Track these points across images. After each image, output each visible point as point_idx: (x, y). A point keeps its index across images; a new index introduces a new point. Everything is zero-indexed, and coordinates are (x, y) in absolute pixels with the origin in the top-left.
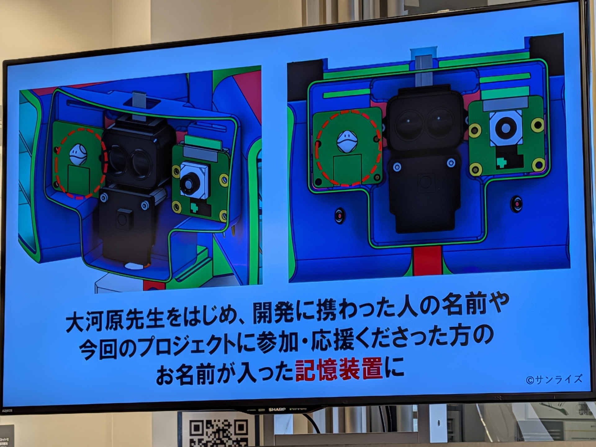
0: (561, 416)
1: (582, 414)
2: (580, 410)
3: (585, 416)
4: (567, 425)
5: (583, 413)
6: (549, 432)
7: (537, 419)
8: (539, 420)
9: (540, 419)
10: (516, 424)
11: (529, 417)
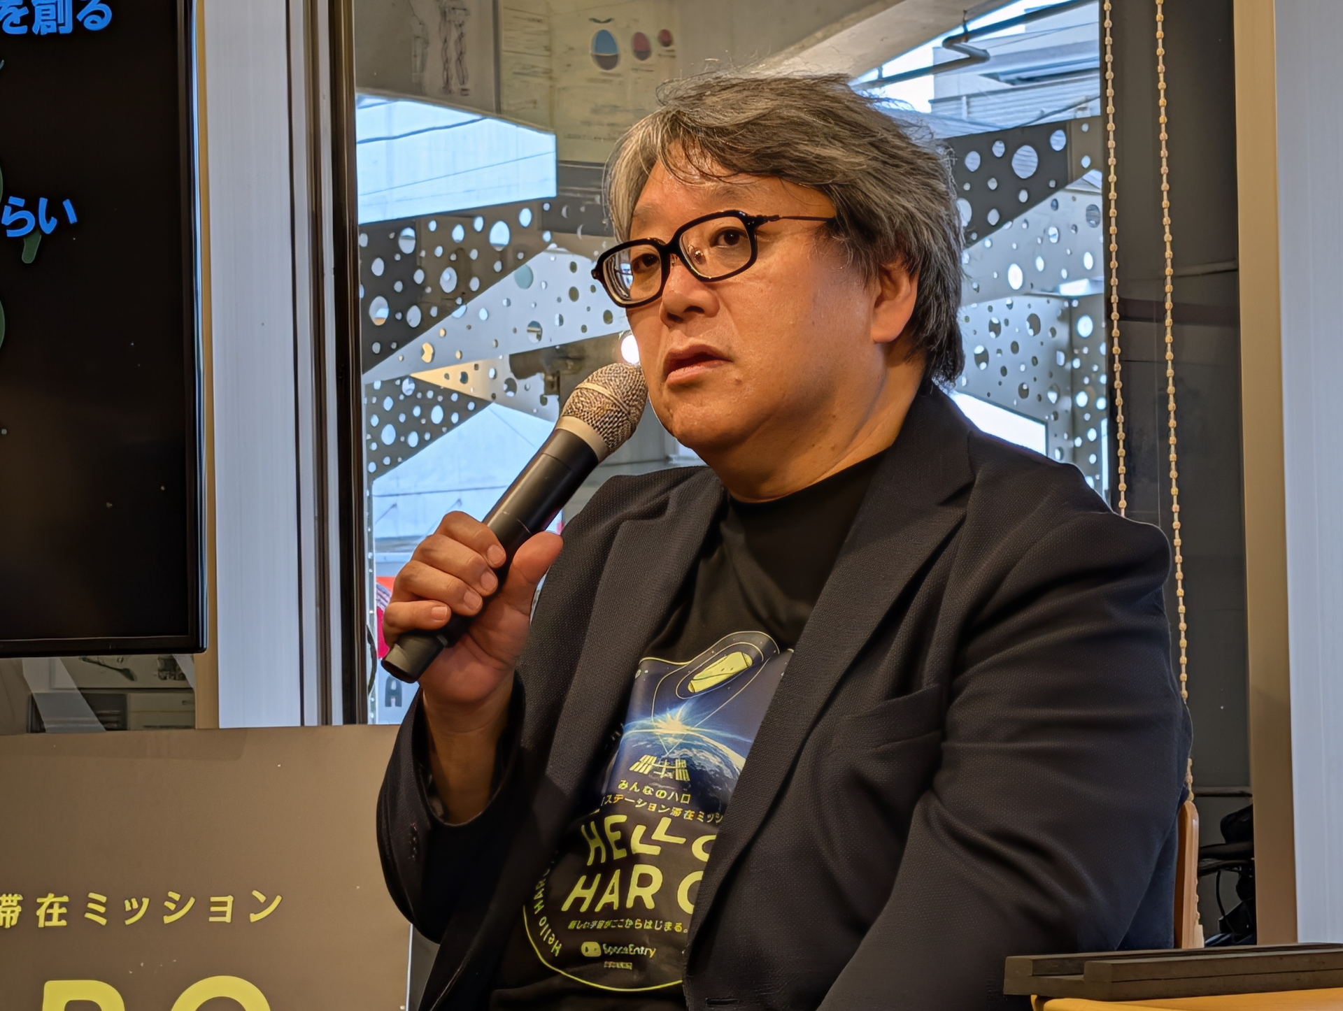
0: (123, 682)
1: (165, 678)
2: (160, 671)
3: (170, 683)
4: (134, 700)
5: (168, 678)
6: (98, 715)
7: (73, 689)
8: (79, 692)
9: (80, 689)
10: (31, 699)
11: (58, 685)
